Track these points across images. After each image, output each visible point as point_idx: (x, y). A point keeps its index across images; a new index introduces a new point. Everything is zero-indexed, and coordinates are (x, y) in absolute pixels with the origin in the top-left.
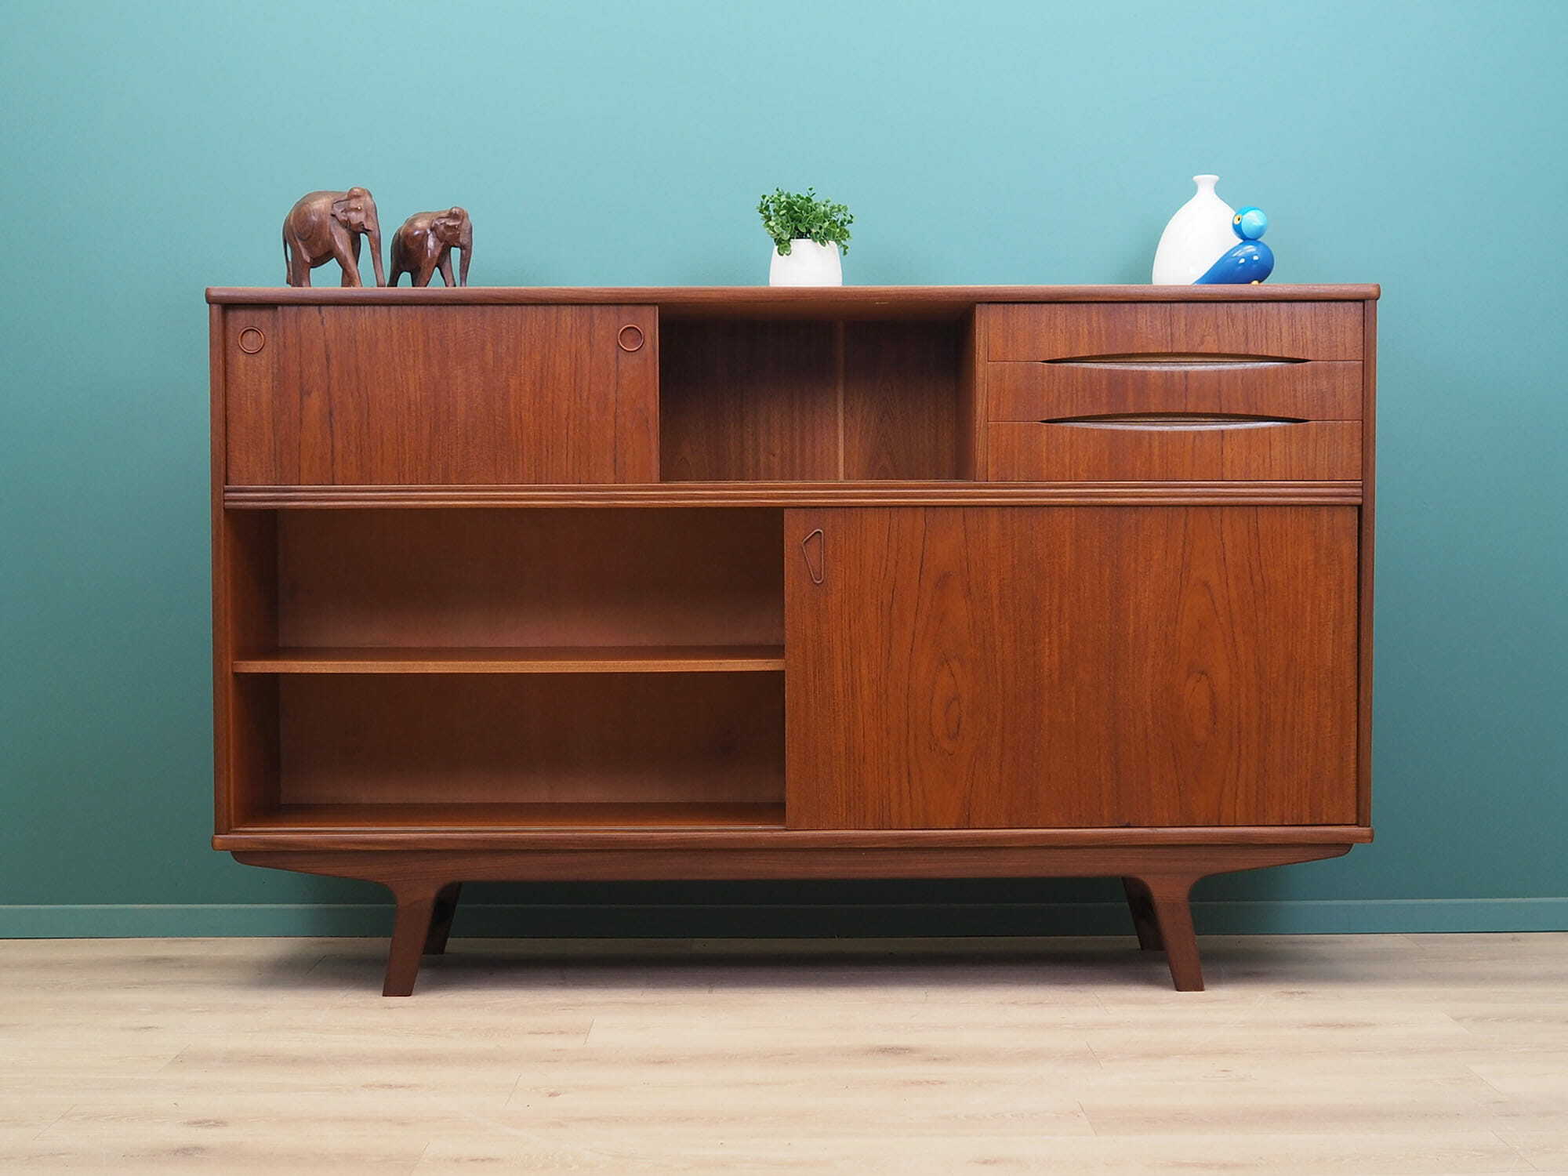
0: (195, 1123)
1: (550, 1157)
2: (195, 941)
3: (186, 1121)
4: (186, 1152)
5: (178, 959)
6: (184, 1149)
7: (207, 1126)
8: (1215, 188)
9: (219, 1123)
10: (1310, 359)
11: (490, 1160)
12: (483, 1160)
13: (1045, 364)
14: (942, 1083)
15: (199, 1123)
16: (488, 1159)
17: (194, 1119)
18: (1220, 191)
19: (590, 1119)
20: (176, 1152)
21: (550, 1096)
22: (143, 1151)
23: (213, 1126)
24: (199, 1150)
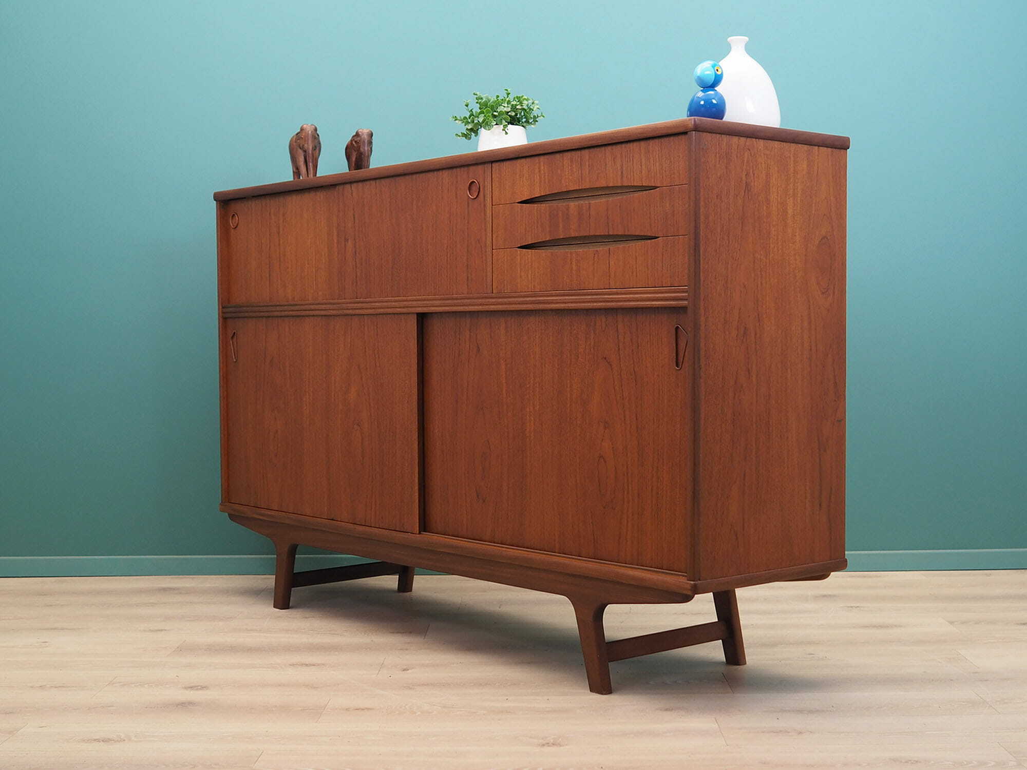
1: (403, 708)
2: (188, 578)
3: (183, 686)
4: (183, 705)
5: (178, 589)
6: (182, 703)
7: (197, 689)
10: (659, 186)
11: (368, 709)
12: (363, 709)
13: (519, 204)
16: (366, 708)
17: (189, 685)
19: (427, 685)
20: (178, 705)
21: (404, 670)
22: (158, 704)
23: (200, 689)
24: (191, 703)
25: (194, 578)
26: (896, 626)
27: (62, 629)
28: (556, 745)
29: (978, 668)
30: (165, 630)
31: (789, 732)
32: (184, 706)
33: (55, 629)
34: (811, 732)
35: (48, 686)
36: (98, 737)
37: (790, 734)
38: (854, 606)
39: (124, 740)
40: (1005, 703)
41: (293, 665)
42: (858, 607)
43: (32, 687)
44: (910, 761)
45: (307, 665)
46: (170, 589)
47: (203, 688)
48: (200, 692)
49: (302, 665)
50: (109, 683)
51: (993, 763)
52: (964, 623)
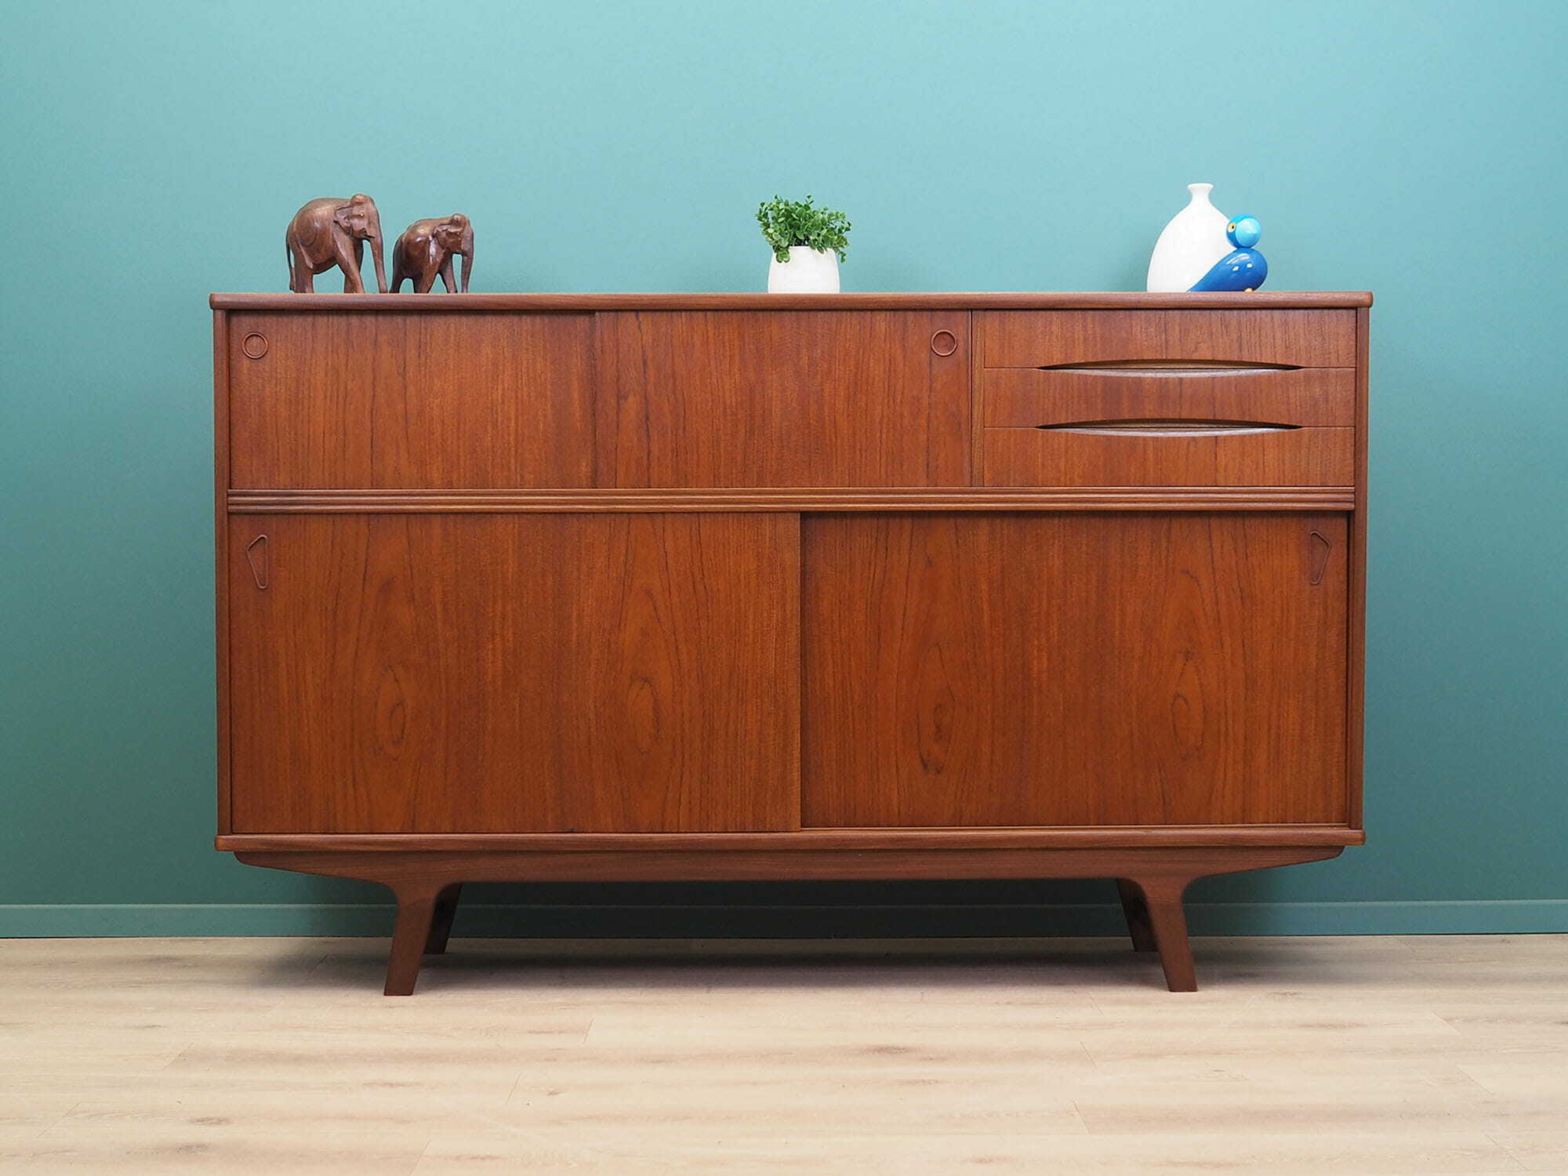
0: (198, 1121)
1: (549, 1155)
3: (189, 1118)
4: (189, 1149)
5: (181, 959)
6: (187, 1147)
7: (211, 1124)
8: (1210, 195)
10: (1302, 366)
11: (491, 1157)
12: (483, 1158)
13: (1041, 370)
14: (937, 1082)
15: (202, 1121)
17: (197, 1117)
18: (1214, 199)
19: (590, 1118)
20: (179, 1149)
21: (550, 1094)
22: (145, 1148)
23: (216, 1123)
24: (202, 1147)
26: (1357, 1025)
30: (160, 1026)
32: (188, 1151)
38: (1289, 993)
40: (1535, 1153)
41: (369, 1085)
42: (1295, 994)
45: (391, 1085)
47: (221, 1121)
48: (217, 1128)
49: (385, 1084)
52: (1468, 1020)
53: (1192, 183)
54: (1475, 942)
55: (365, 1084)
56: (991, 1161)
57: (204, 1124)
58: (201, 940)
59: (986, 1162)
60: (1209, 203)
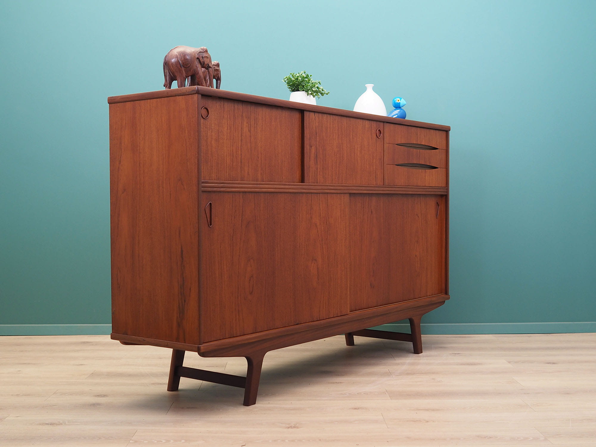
0: (97, 396)
3: (94, 395)
7: (101, 397)
8: (373, 88)
9: (104, 396)
10: (439, 148)
14: (341, 383)
15: (98, 396)
17: (97, 395)
18: (374, 89)
20: (91, 405)
22: (80, 405)
24: (99, 404)
25: (100, 336)
26: (479, 364)
27: (29, 364)
28: (295, 427)
29: (524, 387)
30: (84, 365)
31: (421, 421)
32: (94, 406)
33: (25, 364)
34: (433, 421)
35: (21, 394)
36: (47, 423)
37: (422, 422)
38: (457, 353)
39: (62, 424)
40: (538, 406)
42: (459, 353)
43: (12, 395)
44: (487, 437)
46: (88, 342)
48: (103, 398)
50: (54, 393)
51: (531, 438)
52: (516, 362)
53: (367, 84)
54: (519, 336)
55: (152, 384)
56: (358, 409)
57: (99, 397)
58: (98, 336)
59: (357, 409)
60: (373, 91)
